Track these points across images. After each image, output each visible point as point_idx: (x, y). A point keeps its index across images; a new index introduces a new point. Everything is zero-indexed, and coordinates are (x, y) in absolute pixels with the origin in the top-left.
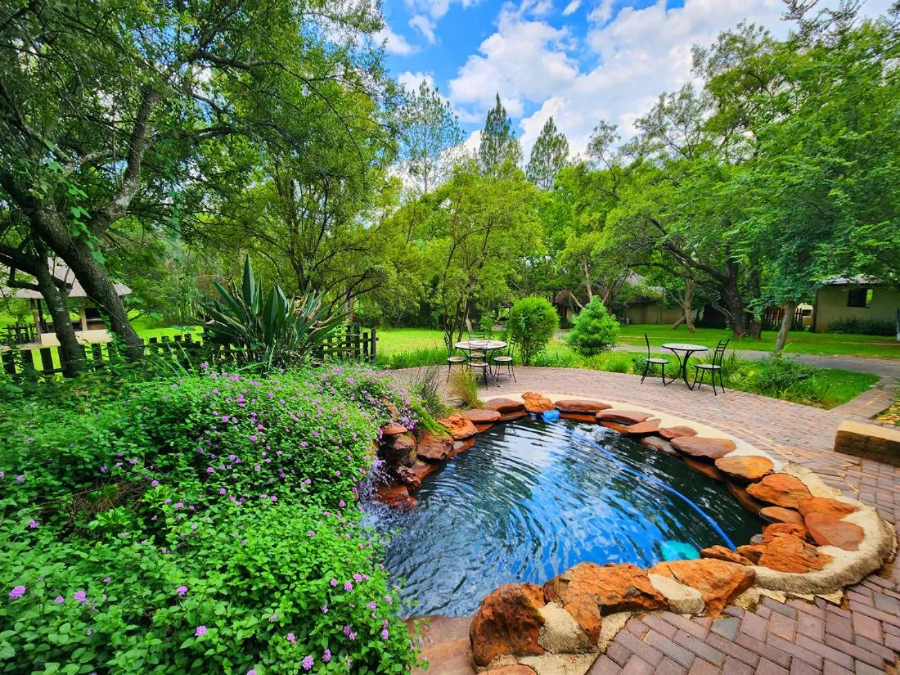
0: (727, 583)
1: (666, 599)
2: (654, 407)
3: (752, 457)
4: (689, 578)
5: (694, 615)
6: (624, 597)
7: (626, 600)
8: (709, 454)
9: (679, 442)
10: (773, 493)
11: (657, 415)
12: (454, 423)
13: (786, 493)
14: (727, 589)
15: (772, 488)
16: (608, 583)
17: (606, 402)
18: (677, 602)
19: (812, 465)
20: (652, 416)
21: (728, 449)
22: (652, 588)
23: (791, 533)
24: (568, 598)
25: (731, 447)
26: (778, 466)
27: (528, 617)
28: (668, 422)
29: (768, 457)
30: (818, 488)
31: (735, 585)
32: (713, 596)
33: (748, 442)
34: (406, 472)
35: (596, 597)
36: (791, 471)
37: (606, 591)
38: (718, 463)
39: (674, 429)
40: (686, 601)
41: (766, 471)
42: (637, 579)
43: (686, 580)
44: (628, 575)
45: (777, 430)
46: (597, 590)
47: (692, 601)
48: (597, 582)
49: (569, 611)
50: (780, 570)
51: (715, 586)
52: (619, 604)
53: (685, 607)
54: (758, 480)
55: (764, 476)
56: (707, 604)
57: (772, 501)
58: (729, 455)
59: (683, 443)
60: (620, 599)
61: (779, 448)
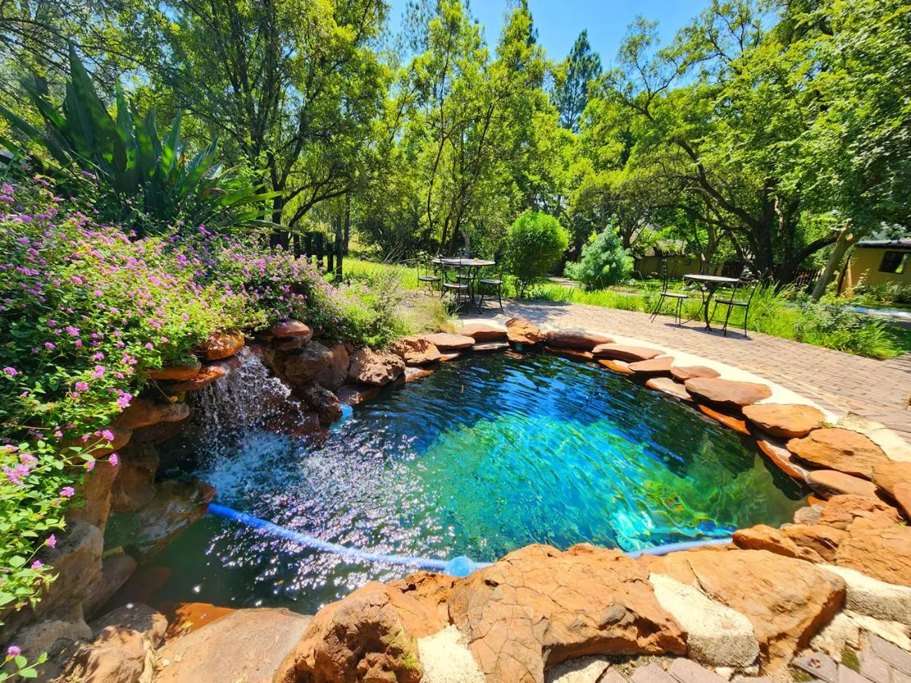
0: (801, 605)
1: (684, 635)
2: (666, 343)
3: (795, 406)
4: (728, 589)
5: (738, 670)
6: (602, 627)
7: (604, 633)
8: (736, 399)
9: (694, 384)
10: (828, 452)
11: (670, 352)
12: (409, 343)
13: (849, 453)
14: (800, 615)
15: (828, 446)
16: (573, 592)
17: (608, 336)
18: (707, 641)
19: (884, 419)
20: (664, 353)
21: (760, 395)
22: (657, 607)
23: (871, 510)
24: (484, 626)
25: (764, 392)
26: (831, 418)
27: (385, 668)
28: (682, 361)
29: (817, 407)
30: (898, 448)
31: (816, 609)
32: (774, 629)
33: (788, 388)
34: (321, 394)
35: (543, 626)
36: (852, 425)
37: (565, 611)
38: (746, 411)
39: (690, 369)
40: (724, 639)
41: (815, 424)
42: (629, 585)
43: (723, 595)
44: (612, 578)
45: (823, 378)
46: (547, 608)
47: (736, 640)
48: (550, 589)
49: (478, 658)
50: (884, 580)
51: (779, 609)
52: (590, 642)
53: (721, 654)
54: (804, 435)
55: (813, 429)
56: (764, 648)
57: (826, 463)
58: (763, 402)
59: (701, 386)
60: (592, 632)
61: (829, 397)
